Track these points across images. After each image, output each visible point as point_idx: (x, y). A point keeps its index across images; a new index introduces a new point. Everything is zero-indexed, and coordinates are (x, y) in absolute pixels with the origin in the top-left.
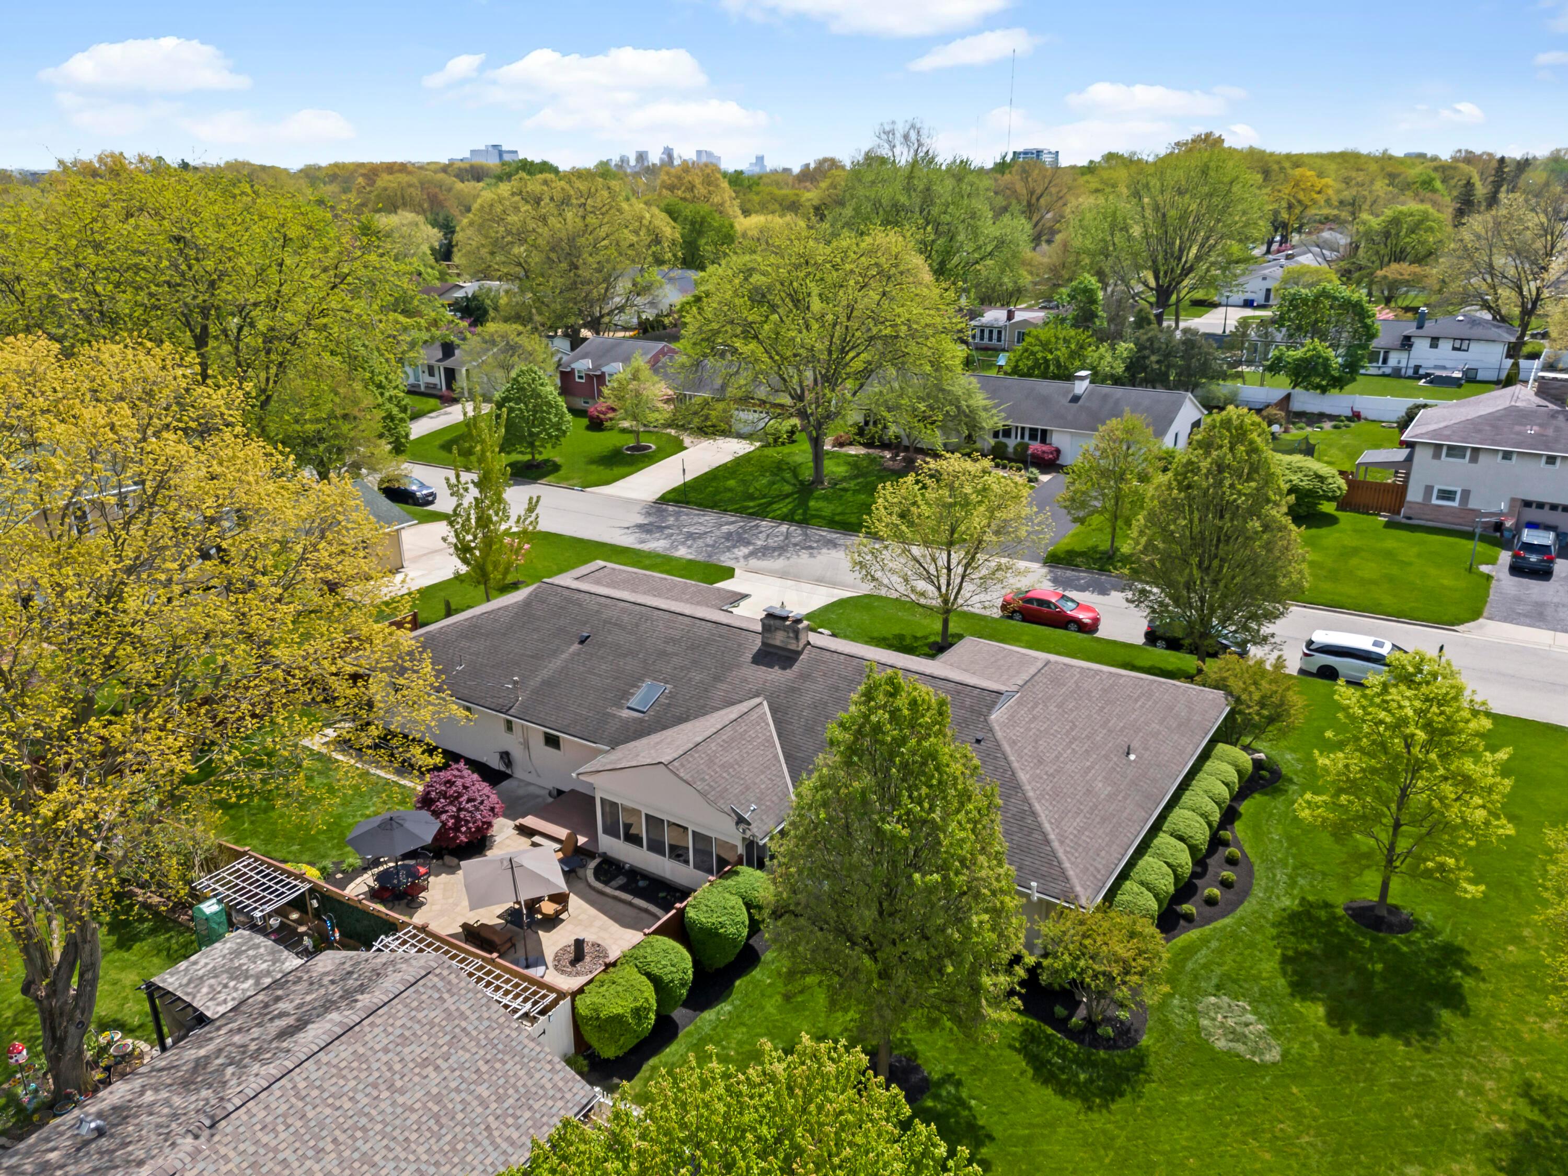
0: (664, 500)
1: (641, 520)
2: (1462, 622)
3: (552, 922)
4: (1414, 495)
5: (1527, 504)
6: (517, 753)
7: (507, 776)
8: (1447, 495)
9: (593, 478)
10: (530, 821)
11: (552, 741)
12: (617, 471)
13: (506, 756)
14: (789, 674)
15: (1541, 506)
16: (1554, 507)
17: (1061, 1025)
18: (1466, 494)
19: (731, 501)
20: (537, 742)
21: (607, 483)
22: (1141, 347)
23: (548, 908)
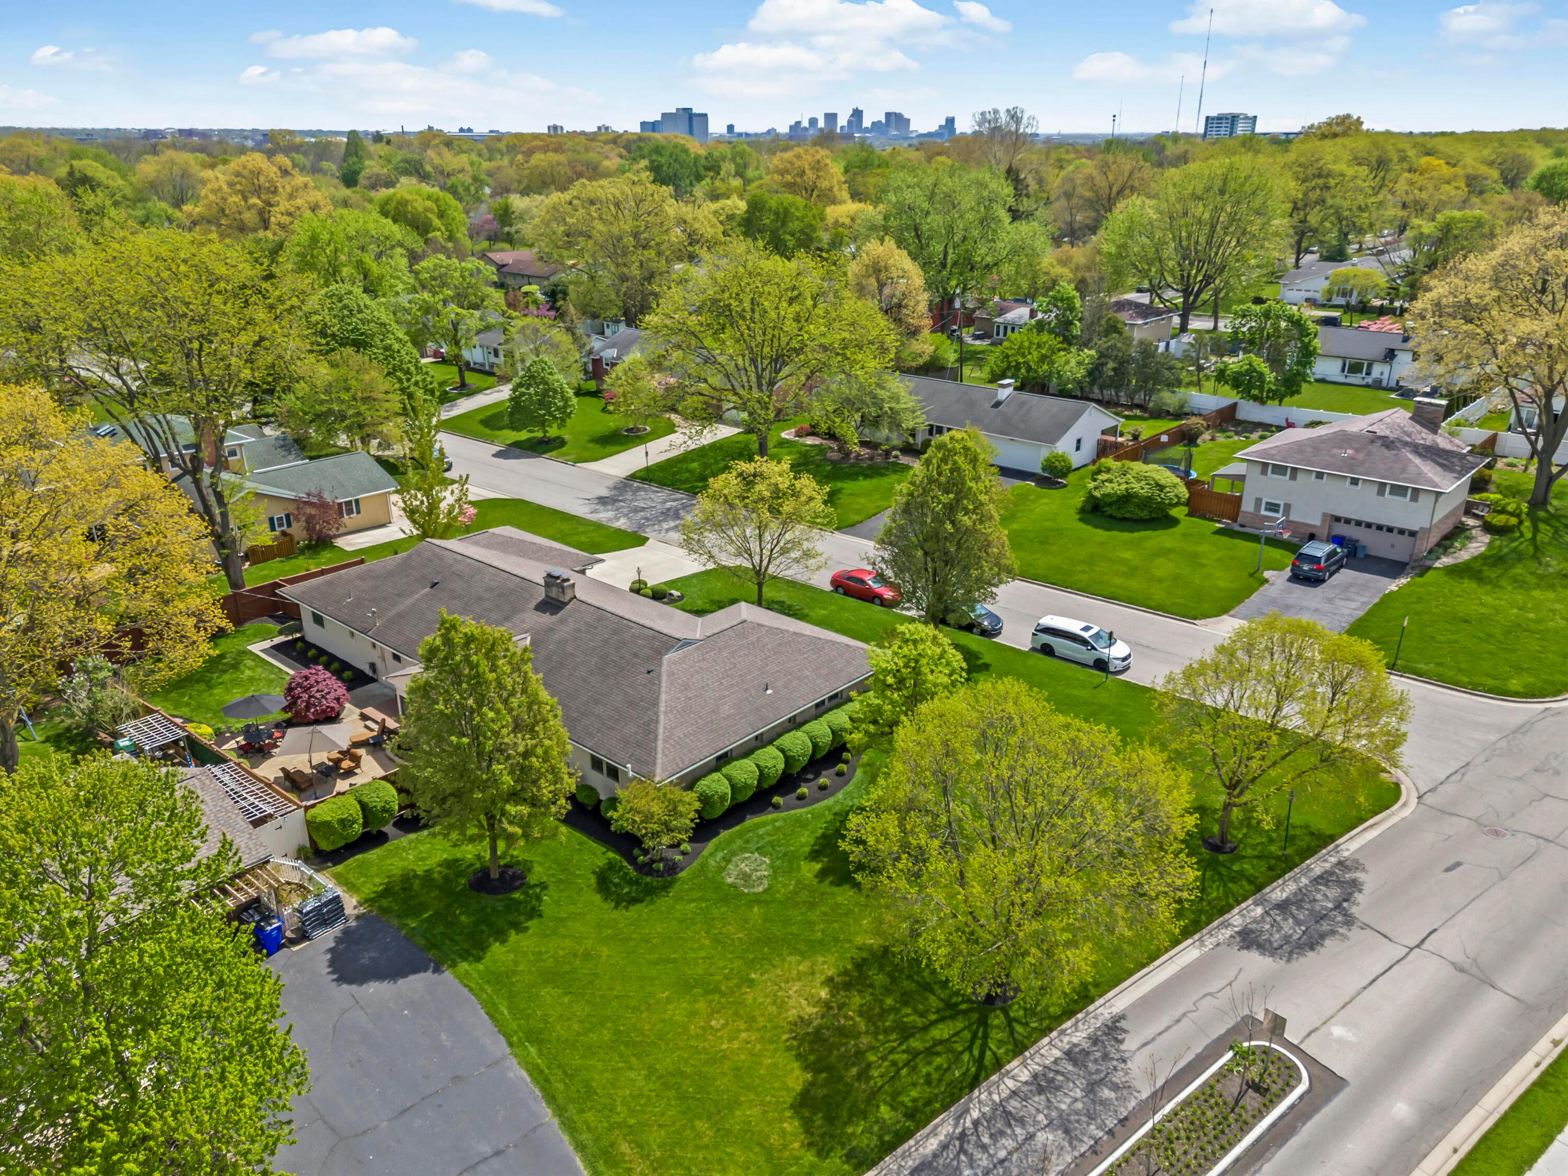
0: (633, 477)
1: (604, 493)
2: (1205, 616)
4: (1247, 506)
5: (1338, 519)
6: (379, 664)
7: (373, 680)
8: (1273, 507)
9: (587, 455)
10: (370, 711)
11: (397, 658)
12: (609, 449)
13: (373, 666)
14: (554, 618)
15: (1348, 521)
16: (1359, 523)
17: (632, 860)
18: (1288, 507)
19: (687, 481)
20: (389, 658)
21: (596, 459)
22: (1102, 355)
23: (346, 764)
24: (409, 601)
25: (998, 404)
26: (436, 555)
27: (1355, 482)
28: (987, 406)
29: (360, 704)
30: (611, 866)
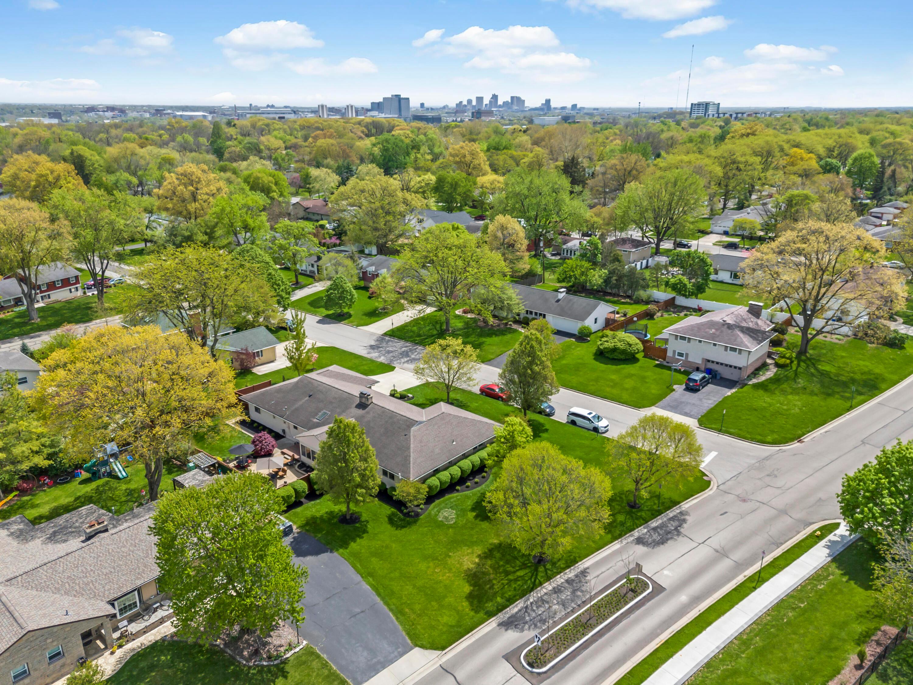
0: (385, 334)
1: (373, 343)
2: (644, 407)
3: (282, 477)
4: (670, 354)
5: (709, 361)
6: (287, 430)
7: (283, 437)
8: (681, 355)
9: (362, 322)
10: (285, 451)
11: (295, 428)
12: (373, 319)
13: (284, 431)
14: (364, 411)
15: (713, 362)
16: (717, 363)
17: (401, 512)
18: (687, 355)
19: (411, 337)
20: (292, 428)
21: (367, 325)
23: (281, 473)
24: (300, 403)
25: (558, 301)
26: (310, 382)
27: (715, 345)
28: (553, 301)
29: (281, 447)
30: (393, 514)
